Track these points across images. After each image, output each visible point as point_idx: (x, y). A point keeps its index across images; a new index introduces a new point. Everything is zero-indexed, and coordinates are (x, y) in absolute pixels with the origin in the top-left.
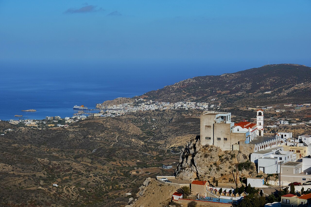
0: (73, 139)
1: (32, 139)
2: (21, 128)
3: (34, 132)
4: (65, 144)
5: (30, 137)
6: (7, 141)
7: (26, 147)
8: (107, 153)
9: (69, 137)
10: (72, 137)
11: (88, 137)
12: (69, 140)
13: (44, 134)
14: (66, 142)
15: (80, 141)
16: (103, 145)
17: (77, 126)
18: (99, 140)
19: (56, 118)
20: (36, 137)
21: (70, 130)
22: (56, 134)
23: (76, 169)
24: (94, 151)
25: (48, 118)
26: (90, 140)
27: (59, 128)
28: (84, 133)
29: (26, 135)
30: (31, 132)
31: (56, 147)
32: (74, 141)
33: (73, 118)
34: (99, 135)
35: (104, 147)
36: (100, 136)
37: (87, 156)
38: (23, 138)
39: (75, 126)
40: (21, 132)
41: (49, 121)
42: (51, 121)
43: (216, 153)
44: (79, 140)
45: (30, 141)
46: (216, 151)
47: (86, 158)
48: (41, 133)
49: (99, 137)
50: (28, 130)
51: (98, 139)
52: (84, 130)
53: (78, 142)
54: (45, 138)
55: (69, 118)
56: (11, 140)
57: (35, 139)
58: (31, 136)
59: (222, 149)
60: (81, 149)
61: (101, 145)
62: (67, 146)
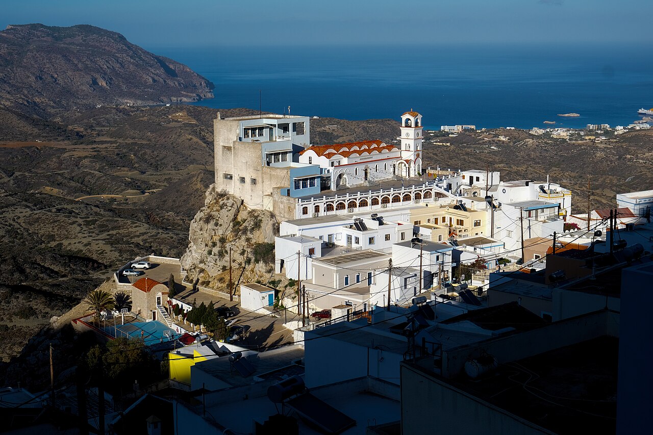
0: (602, 159)
1: (541, 157)
2: (527, 140)
3: (546, 146)
4: (588, 167)
5: (538, 154)
6: (492, 158)
7: (518, 168)
8: (646, 183)
9: (596, 156)
10: (599, 157)
11: (626, 158)
12: (595, 160)
13: (561, 151)
14: (590, 164)
15: (612, 163)
16: (646, 170)
17: (615, 140)
18: (641, 163)
19: (603, 127)
20: (547, 155)
21: (599, 146)
22: (579, 150)
23: (578, 207)
24: (629, 179)
25: (589, 126)
26: (628, 162)
27: (587, 143)
28: (621, 151)
29: (533, 151)
30: (541, 147)
31: (574, 172)
32: (602, 162)
33: (629, 127)
34: (644, 154)
35: (646, 174)
36: (645, 156)
37: (610, 187)
38: (529, 155)
39: (612, 140)
40: (526, 145)
41: (591, 131)
42: (593, 132)
43: (227, 213)
44: (611, 161)
45: (537, 160)
46: (230, 208)
47: (609, 190)
48: (557, 148)
49: (642, 159)
50: (537, 144)
51: (641, 161)
52: (622, 146)
53: (608, 164)
54: (561, 156)
55: (622, 127)
56: (497, 158)
57: (546, 157)
58: (540, 153)
59: (248, 206)
60: (611, 175)
61: (643, 170)
62: (589, 169)
